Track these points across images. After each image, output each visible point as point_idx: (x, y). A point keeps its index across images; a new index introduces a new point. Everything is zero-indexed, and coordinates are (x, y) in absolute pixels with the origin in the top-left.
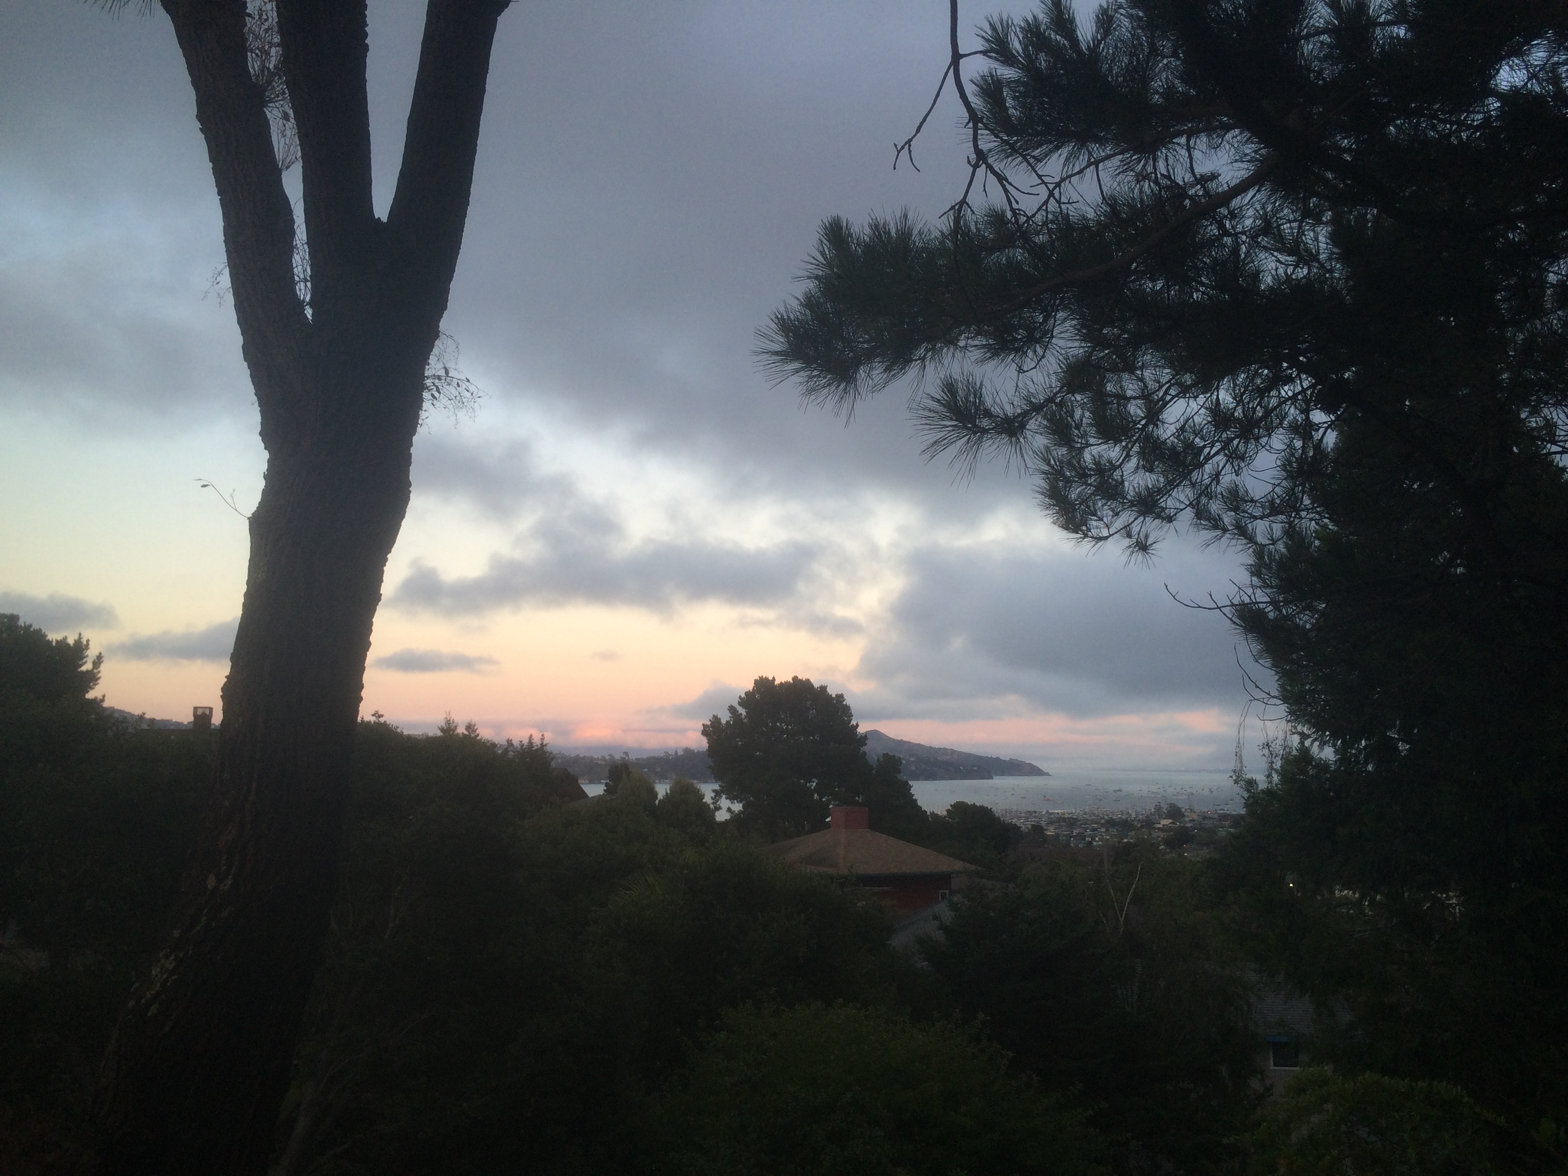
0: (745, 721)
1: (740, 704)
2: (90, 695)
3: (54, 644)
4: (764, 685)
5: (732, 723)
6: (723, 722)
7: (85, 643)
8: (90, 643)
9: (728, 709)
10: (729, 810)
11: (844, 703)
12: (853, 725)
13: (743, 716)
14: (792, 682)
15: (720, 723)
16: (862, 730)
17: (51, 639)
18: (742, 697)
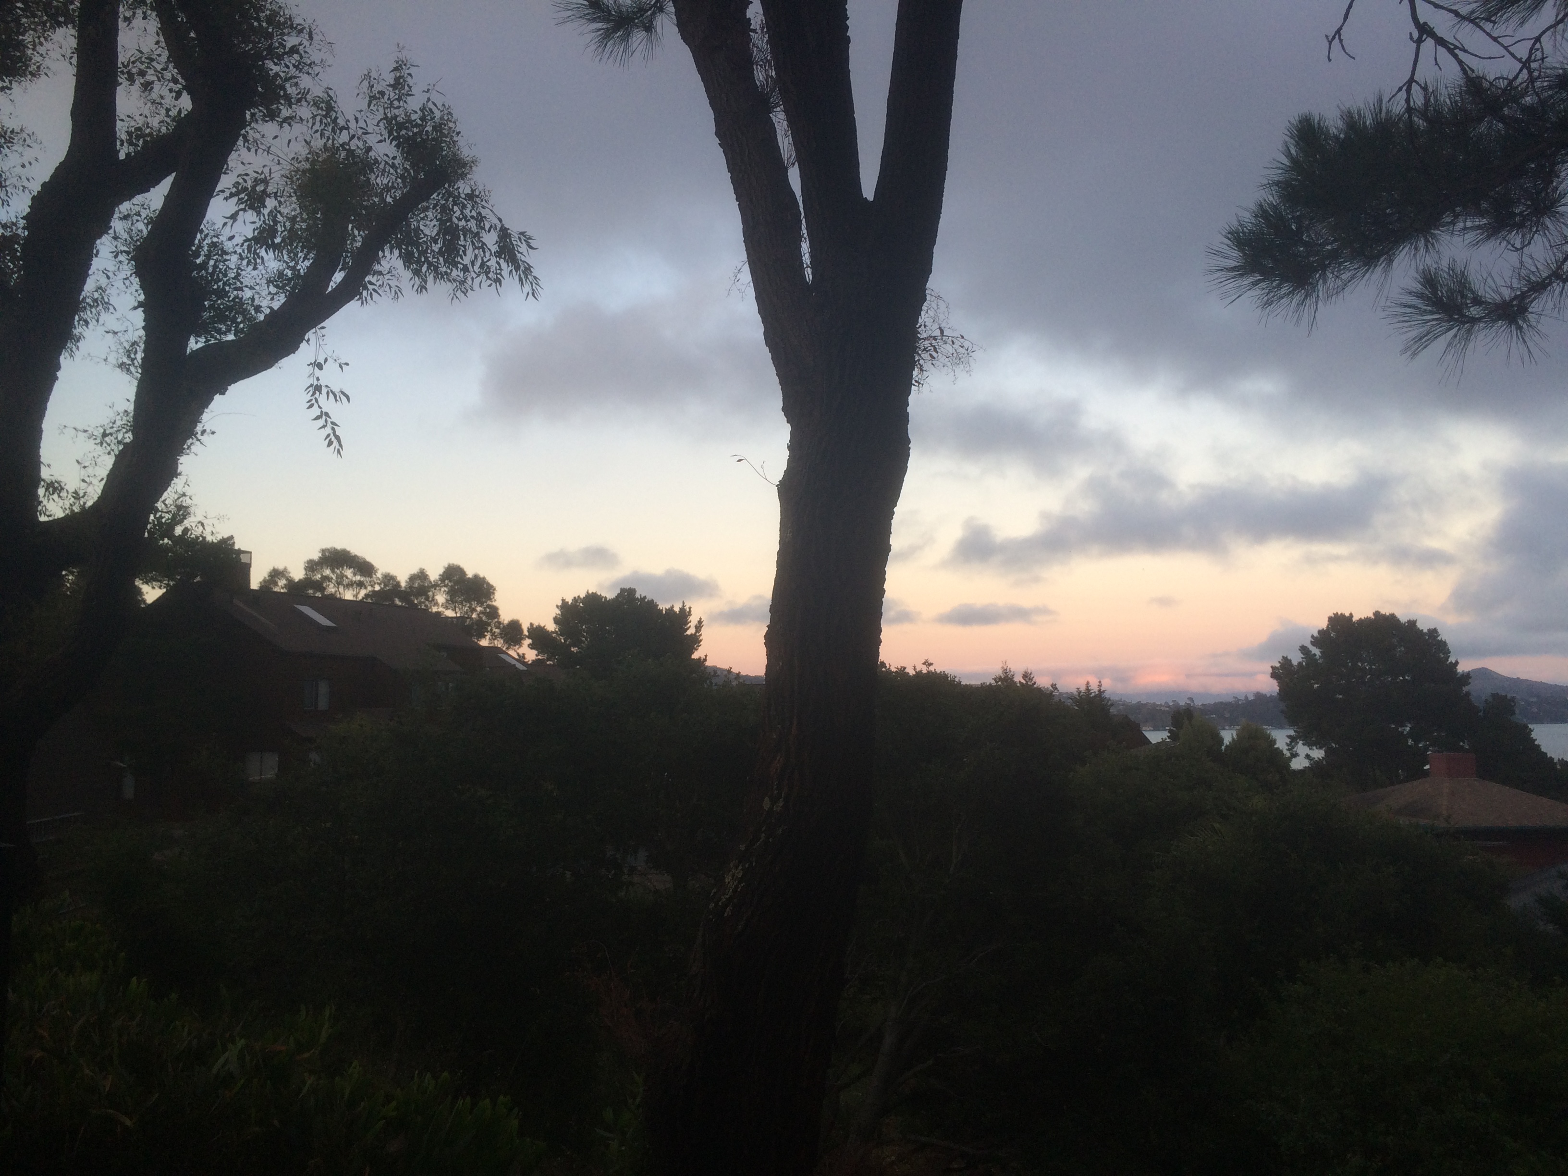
0: (1320, 661)
1: (1313, 643)
2: (695, 656)
3: (664, 612)
4: (1339, 622)
5: (1304, 664)
6: (1295, 663)
7: (688, 610)
8: (691, 609)
9: (1299, 650)
10: (1308, 756)
11: (1439, 638)
12: (1451, 662)
13: (1317, 657)
14: (1373, 617)
15: (1292, 665)
16: (1462, 668)
17: (661, 608)
18: (1315, 636)
